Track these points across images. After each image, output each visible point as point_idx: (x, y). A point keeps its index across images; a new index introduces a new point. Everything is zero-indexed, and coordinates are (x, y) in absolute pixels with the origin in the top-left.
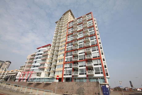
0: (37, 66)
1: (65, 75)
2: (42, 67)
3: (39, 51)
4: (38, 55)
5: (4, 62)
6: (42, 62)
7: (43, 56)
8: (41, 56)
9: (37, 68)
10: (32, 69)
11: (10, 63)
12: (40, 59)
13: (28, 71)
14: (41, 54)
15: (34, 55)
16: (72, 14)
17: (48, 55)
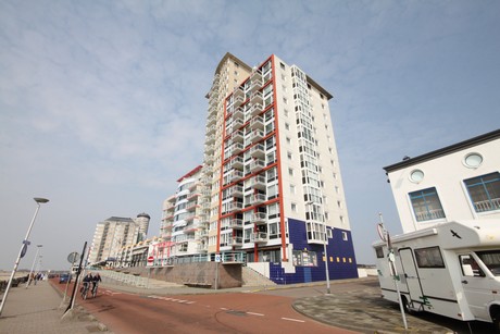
0: (181, 228)
1: (222, 245)
2: (189, 228)
3: (181, 189)
4: (181, 198)
5: (129, 220)
6: (188, 217)
7: (191, 200)
8: (185, 201)
9: (181, 232)
10: (174, 234)
11: (149, 218)
12: (184, 211)
13: (169, 239)
14: (185, 197)
15: (173, 201)
16: (238, 63)
17: (197, 196)
